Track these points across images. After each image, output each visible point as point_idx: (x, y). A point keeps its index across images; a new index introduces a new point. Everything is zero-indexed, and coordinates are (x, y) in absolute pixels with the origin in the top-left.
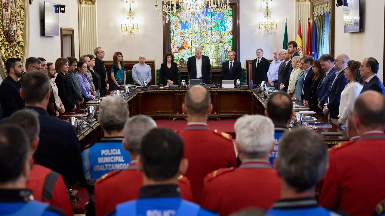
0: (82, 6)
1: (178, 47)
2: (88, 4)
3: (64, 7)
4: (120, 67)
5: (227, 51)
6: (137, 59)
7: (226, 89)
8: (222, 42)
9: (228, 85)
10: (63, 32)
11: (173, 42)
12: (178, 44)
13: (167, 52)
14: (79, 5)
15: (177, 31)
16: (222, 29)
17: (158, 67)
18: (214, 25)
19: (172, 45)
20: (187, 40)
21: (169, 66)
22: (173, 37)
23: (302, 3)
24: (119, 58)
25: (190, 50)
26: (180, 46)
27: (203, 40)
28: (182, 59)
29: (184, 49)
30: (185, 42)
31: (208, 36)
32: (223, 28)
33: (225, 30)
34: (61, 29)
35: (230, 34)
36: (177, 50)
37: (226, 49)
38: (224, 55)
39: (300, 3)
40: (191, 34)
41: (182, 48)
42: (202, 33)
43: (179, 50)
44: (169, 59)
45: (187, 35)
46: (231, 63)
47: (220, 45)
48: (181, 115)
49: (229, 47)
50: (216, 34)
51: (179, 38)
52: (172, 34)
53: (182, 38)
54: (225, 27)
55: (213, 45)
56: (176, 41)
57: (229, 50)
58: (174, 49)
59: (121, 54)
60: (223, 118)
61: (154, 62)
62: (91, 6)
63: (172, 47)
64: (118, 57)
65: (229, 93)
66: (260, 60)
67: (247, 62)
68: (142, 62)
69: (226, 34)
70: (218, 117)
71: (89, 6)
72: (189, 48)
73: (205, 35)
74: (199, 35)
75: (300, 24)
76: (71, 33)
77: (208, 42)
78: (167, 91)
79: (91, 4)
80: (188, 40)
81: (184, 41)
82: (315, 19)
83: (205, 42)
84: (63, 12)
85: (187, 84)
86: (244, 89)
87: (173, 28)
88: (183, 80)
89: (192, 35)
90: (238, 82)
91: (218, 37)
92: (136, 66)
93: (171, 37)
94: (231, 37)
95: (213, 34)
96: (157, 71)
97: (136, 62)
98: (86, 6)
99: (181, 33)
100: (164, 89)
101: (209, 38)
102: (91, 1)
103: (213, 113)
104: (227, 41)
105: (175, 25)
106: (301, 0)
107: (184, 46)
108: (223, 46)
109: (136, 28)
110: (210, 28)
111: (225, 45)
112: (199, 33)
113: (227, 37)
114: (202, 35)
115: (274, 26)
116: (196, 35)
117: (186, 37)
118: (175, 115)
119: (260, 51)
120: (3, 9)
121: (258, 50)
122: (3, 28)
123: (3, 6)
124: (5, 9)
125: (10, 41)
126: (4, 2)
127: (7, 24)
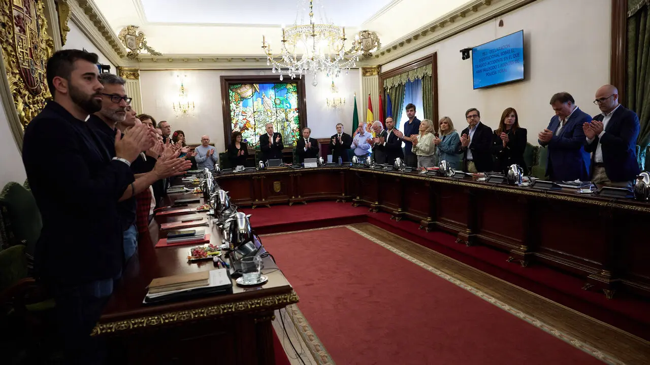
1: (240, 128)
2: (131, 79)
3: (107, 67)
5: (293, 130)
7: (311, 168)
8: (287, 121)
9: (310, 164)
11: (234, 122)
12: (239, 124)
15: (238, 109)
16: (287, 106)
18: (278, 102)
19: (233, 125)
20: (249, 119)
21: (238, 147)
22: (234, 116)
23: (369, 77)
24: (181, 137)
25: (254, 130)
26: (242, 125)
27: (268, 119)
29: (248, 129)
30: (248, 122)
31: (273, 114)
32: (288, 105)
33: (290, 108)
35: (295, 112)
37: (292, 128)
38: (291, 134)
39: (366, 77)
40: (254, 112)
41: (244, 128)
42: (265, 111)
44: (239, 139)
45: (249, 114)
46: (307, 140)
47: (286, 124)
48: (260, 202)
49: (294, 126)
50: (281, 112)
51: (241, 117)
52: (232, 113)
53: (244, 117)
54: (290, 104)
55: (279, 124)
56: (238, 121)
57: (295, 129)
59: (183, 133)
60: (310, 201)
62: (135, 81)
63: (233, 127)
64: (179, 136)
65: (312, 173)
66: (341, 135)
68: (206, 143)
69: (292, 112)
70: (304, 200)
71: (133, 81)
72: (252, 128)
73: (269, 113)
74: (262, 114)
75: (370, 98)
78: (244, 174)
79: (134, 79)
80: (251, 120)
81: (246, 121)
82: (388, 91)
83: (270, 121)
87: (233, 106)
88: (261, 161)
89: (255, 114)
91: (283, 115)
92: (199, 149)
93: (232, 117)
94: (297, 114)
95: (278, 112)
99: (243, 112)
100: (240, 172)
101: (273, 117)
102: (134, 74)
103: (296, 196)
104: (292, 119)
105: (235, 102)
106: (368, 74)
107: (247, 126)
108: (289, 125)
109: (191, 106)
110: (274, 106)
111: (291, 123)
112: (262, 112)
113: (292, 115)
114: (266, 113)
115: (343, 102)
116: (259, 114)
117: (248, 116)
118: (254, 203)
119: (340, 126)
120: (15, 26)
121: (338, 124)
122: (18, 62)
123: (14, 21)
124: (19, 28)
125: (33, 90)
126: (15, 13)
127: (25, 57)
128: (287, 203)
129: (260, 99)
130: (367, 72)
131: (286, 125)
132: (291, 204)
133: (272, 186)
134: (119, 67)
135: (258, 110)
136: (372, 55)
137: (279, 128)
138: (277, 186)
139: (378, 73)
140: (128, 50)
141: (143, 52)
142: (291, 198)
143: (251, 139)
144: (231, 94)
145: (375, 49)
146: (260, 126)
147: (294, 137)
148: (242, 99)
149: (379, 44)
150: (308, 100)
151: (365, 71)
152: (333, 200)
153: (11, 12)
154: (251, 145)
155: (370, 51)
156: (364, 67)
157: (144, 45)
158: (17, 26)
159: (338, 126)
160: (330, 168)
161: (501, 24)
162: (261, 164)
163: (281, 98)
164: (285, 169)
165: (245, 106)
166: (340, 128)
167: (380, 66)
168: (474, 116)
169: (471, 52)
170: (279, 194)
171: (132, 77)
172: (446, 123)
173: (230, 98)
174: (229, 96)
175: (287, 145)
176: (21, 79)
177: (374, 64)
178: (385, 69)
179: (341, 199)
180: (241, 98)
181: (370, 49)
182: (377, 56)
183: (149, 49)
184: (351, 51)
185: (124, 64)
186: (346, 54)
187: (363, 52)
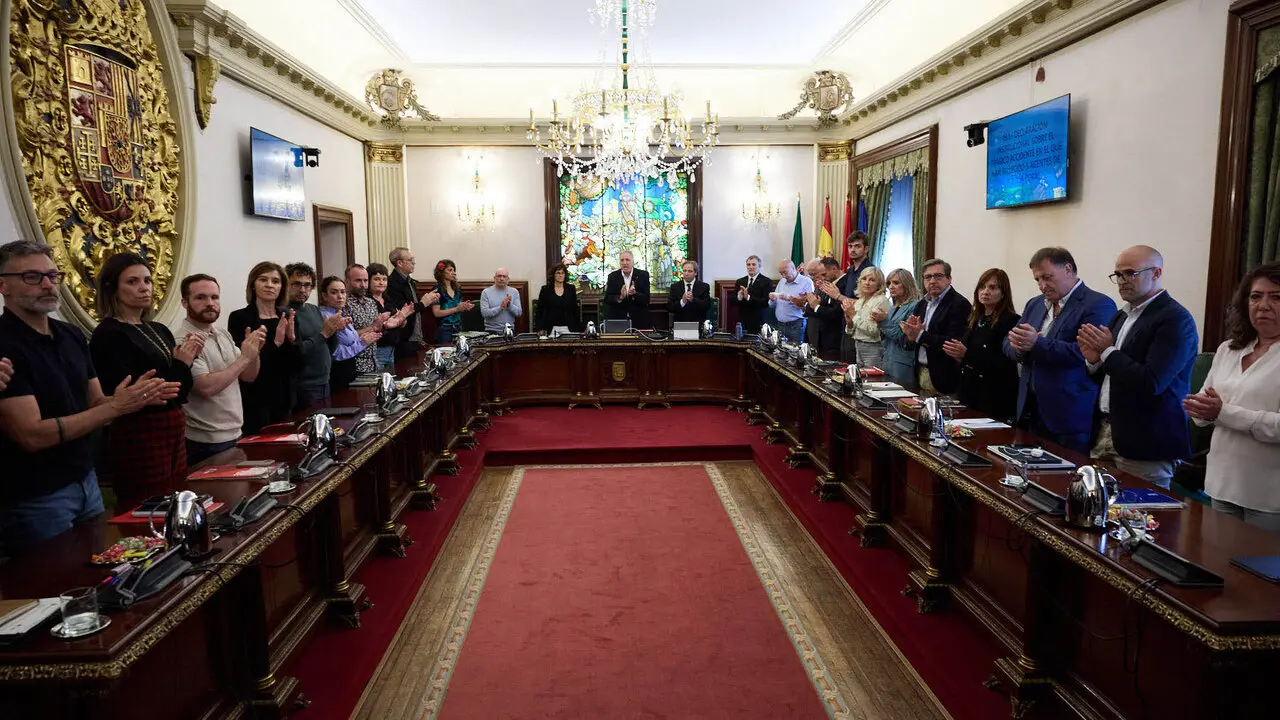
0: (373, 164)
1: (576, 254)
2: (387, 162)
3: (314, 152)
4: (451, 293)
5: (675, 262)
6: (490, 277)
7: (683, 341)
8: (665, 243)
9: (686, 333)
10: (320, 213)
11: (566, 242)
12: (576, 246)
13: (554, 262)
14: (367, 163)
15: (575, 219)
16: (666, 216)
17: (534, 294)
18: (649, 207)
19: (563, 249)
20: (594, 238)
21: (559, 291)
22: (566, 232)
23: (831, 164)
24: (449, 273)
25: (601, 259)
26: (580, 250)
27: (628, 240)
28: (585, 277)
29: (590, 257)
30: (592, 243)
31: (638, 230)
32: (668, 213)
33: (672, 219)
34: (315, 208)
35: (682, 227)
36: (574, 260)
37: (674, 258)
38: (670, 269)
39: (827, 164)
40: (603, 226)
41: (584, 255)
42: (625, 224)
43: (578, 259)
44: (560, 277)
45: (595, 229)
46: (689, 285)
47: (663, 249)
48: (586, 398)
49: (679, 254)
50: (654, 226)
51: (579, 235)
52: (563, 227)
53: (585, 234)
54: (672, 212)
55: (648, 249)
56: (573, 239)
57: (679, 259)
58: (569, 258)
59: (453, 266)
60: (676, 404)
61: (527, 283)
62: (395, 166)
63: (563, 253)
64: (446, 271)
65: (687, 349)
66: (754, 278)
67: (718, 284)
68: (501, 282)
69: (675, 227)
70: (667, 401)
71: (389, 166)
72: (598, 255)
73: (631, 227)
74: (619, 229)
75: (828, 206)
76: (344, 219)
77: (637, 243)
78: (557, 345)
79: (393, 162)
80: (598, 240)
81: (588, 241)
82: (863, 193)
83: (632, 243)
84: (313, 164)
85: (598, 331)
86: (722, 339)
87: (565, 213)
88: (591, 323)
89: (605, 228)
90: (707, 325)
91: (658, 233)
92: (488, 293)
93: (563, 232)
94: (685, 232)
95: (648, 227)
96: (534, 301)
97: (489, 284)
98: (383, 165)
99: (583, 225)
100: (550, 340)
101: (639, 235)
102: (393, 153)
103: (654, 392)
104: (675, 241)
105: (570, 207)
106: (829, 157)
107: (588, 250)
108: (668, 253)
109: (488, 213)
110: (642, 215)
111: (672, 249)
112: (619, 225)
113: (678, 233)
114: (626, 228)
115: (774, 211)
116: (612, 229)
117: (592, 233)
118: (573, 398)
119: (755, 261)
120: (73, 116)
121: (751, 258)
122: (76, 173)
123: (72, 107)
124: (81, 117)
125: (110, 215)
126: (74, 94)
127: (91, 164)
128: (634, 404)
129: (615, 202)
130: (827, 153)
131: (662, 252)
132: (640, 406)
133: (609, 370)
134: (367, 141)
135: (611, 222)
136: (836, 120)
137: (650, 256)
138: (619, 370)
139: (850, 155)
140: (384, 113)
141: (409, 115)
142: (643, 393)
143: (595, 274)
144: (562, 191)
145: (842, 108)
146: (613, 252)
147: (676, 274)
148: (583, 200)
149: (851, 98)
150: (707, 203)
151: (825, 151)
152: (722, 404)
153: (65, 94)
154: (595, 287)
155: (834, 112)
156: (822, 142)
157: (413, 102)
158: (77, 115)
159: (751, 262)
160: (718, 344)
161: (1041, 76)
162: (591, 329)
163: (656, 201)
164: (636, 340)
165: (589, 214)
166: (754, 264)
167: (854, 142)
168: (937, 275)
169: (986, 130)
170: (620, 384)
171: (391, 159)
172: (896, 283)
173: (561, 198)
174: (559, 193)
175: (663, 289)
176: (83, 200)
177: (841, 137)
178: (862, 148)
179: (736, 405)
180: (581, 198)
181: (833, 109)
182: (847, 122)
183: (419, 110)
184: (796, 111)
185: (377, 136)
186: (785, 117)
187: (819, 114)
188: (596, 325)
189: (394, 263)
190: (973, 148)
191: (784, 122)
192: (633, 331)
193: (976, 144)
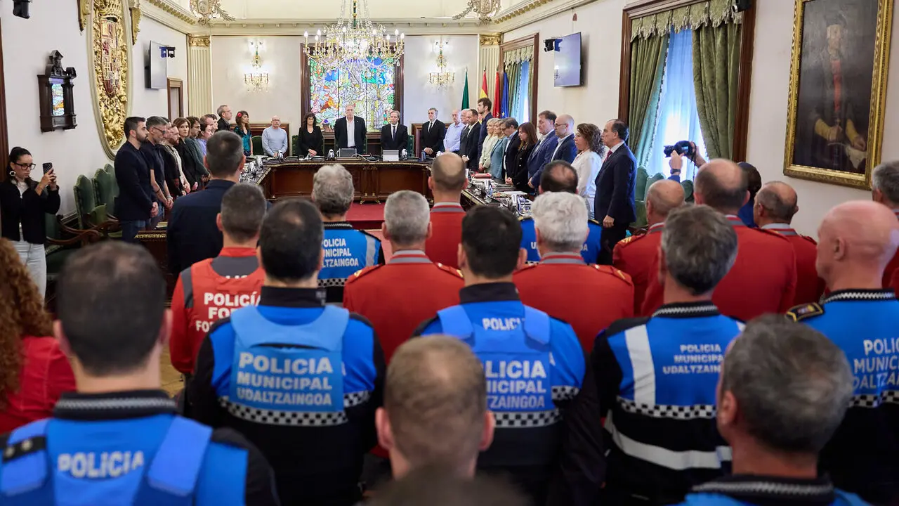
0: (193, 48)
1: (320, 106)
2: (200, 46)
3: (173, 49)
4: (245, 132)
6: (269, 121)
7: (389, 162)
8: (379, 99)
9: (390, 157)
10: (171, 83)
11: (314, 98)
12: (320, 101)
14: (189, 47)
15: (320, 83)
16: (380, 81)
18: (369, 75)
19: (312, 102)
20: (333, 96)
21: (310, 130)
22: (314, 91)
23: (488, 48)
24: (244, 119)
25: (337, 109)
26: (323, 103)
27: (355, 97)
28: (326, 121)
29: (329, 108)
30: (331, 99)
31: (362, 90)
32: (381, 79)
33: (384, 82)
34: (168, 80)
35: (390, 89)
36: (319, 110)
37: (385, 109)
38: (383, 116)
39: (485, 48)
40: (339, 87)
41: (326, 106)
42: (353, 86)
43: (322, 109)
44: (310, 121)
45: (333, 89)
46: (394, 127)
47: (377, 103)
49: (389, 106)
50: (372, 88)
51: (322, 93)
52: (312, 88)
53: (327, 93)
54: (384, 79)
55: (368, 103)
56: (318, 97)
57: (388, 109)
58: (315, 108)
59: (247, 114)
61: (288, 125)
62: (205, 49)
63: (312, 106)
64: (243, 117)
65: (392, 167)
66: (433, 123)
67: (413, 127)
68: (275, 125)
69: (386, 88)
70: (378, 199)
71: (202, 48)
72: (335, 107)
73: (357, 89)
74: (349, 89)
75: (485, 76)
76: (179, 85)
77: (361, 99)
78: (310, 164)
79: (204, 47)
80: (335, 96)
81: (328, 97)
82: (506, 68)
83: (357, 99)
84: (172, 56)
85: (336, 155)
86: (413, 161)
87: (313, 78)
88: (331, 150)
89: (340, 89)
90: (404, 152)
91: (375, 91)
92: (268, 131)
93: (312, 92)
94: (392, 92)
95: (368, 88)
96: (294, 137)
97: (269, 125)
98: (198, 48)
99: (326, 87)
100: (306, 161)
101: (362, 93)
102: (204, 41)
103: (370, 194)
104: (386, 98)
105: (317, 75)
106: (486, 43)
107: (329, 104)
108: (381, 105)
109: (264, 79)
110: (364, 81)
111: (384, 102)
112: (349, 87)
113: (388, 92)
114: (353, 89)
115: (451, 78)
116: (345, 89)
117: (331, 92)
119: (433, 111)
120: (103, 51)
121: (431, 109)
122: (103, 77)
123: (102, 47)
124: (105, 51)
125: (110, 95)
126: (103, 41)
127: (107, 72)
129: (346, 72)
130: (485, 40)
131: (377, 105)
132: (361, 202)
134: (189, 34)
135: (344, 85)
136: (490, 20)
137: (369, 108)
139: (500, 42)
140: (200, 16)
141: (216, 16)
142: (364, 195)
145: (494, 13)
149: (499, 7)
151: (484, 39)
153: (101, 41)
155: (488, 15)
156: (483, 33)
157: (217, 8)
160: (411, 164)
161: (575, 18)
162: (332, 153)
164: (357, 161)
165: (329, 79)
166: (433, 114)
167: (502, 34)
169: (554, 43)
171: (203, 44)
173: (311, 70)
174: (310, 67)
176: (104, 89)
177: (494, 30)
178: (508, 38)
181: (488, 13)
182: (497, 22)
183: (222, 13)
184: (465, 13)
185: (196, 31)
186: (457, 17)
187: (480, 15)
188: (335, 152)
189: (220, 115)
190: (548, 52)
191: (457, 21)
192: (358, 156)
193: (549, 50)
